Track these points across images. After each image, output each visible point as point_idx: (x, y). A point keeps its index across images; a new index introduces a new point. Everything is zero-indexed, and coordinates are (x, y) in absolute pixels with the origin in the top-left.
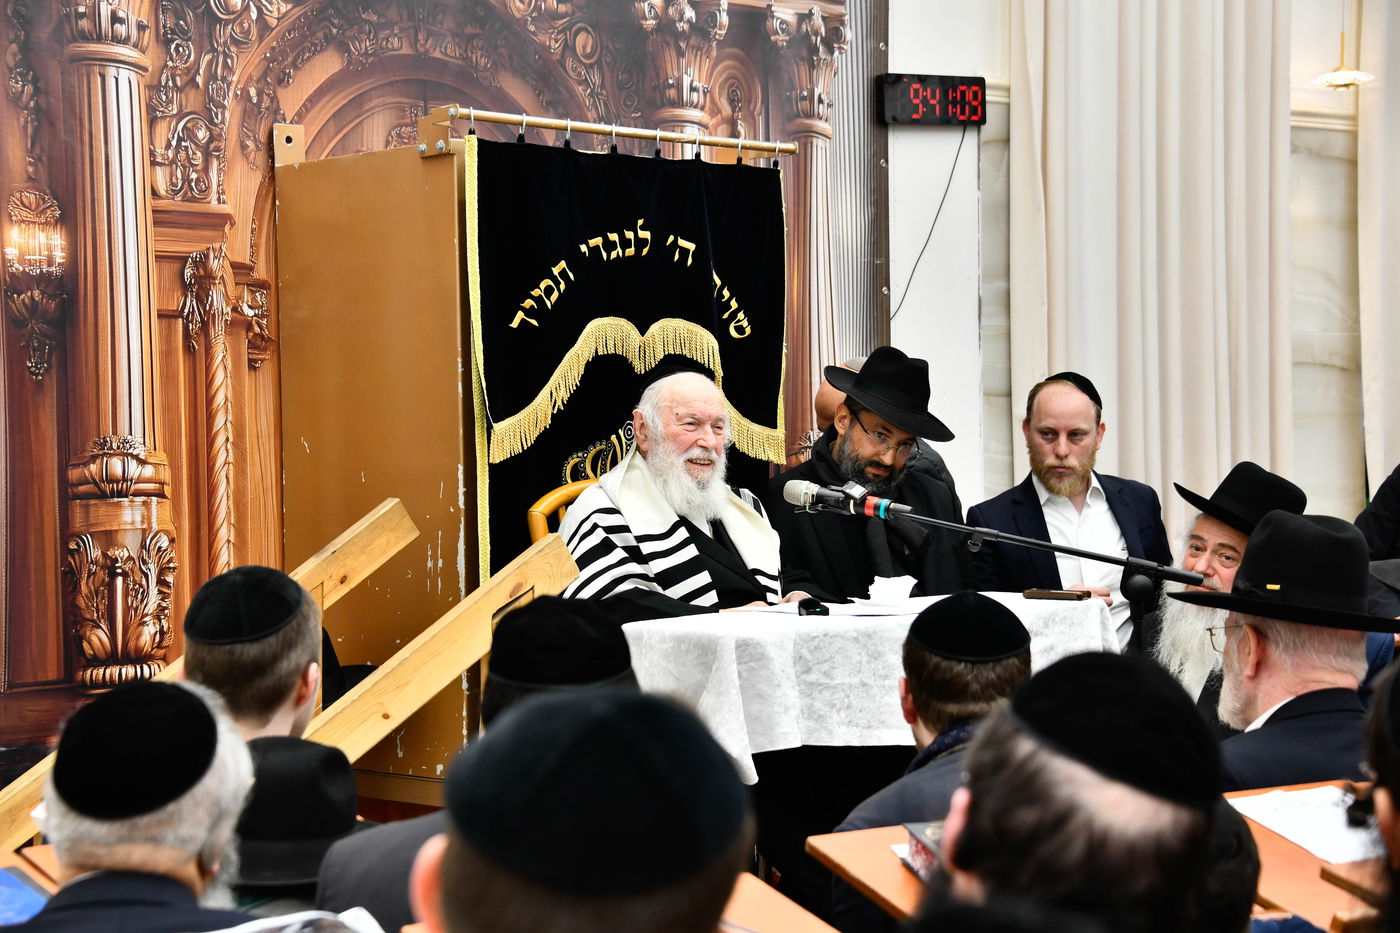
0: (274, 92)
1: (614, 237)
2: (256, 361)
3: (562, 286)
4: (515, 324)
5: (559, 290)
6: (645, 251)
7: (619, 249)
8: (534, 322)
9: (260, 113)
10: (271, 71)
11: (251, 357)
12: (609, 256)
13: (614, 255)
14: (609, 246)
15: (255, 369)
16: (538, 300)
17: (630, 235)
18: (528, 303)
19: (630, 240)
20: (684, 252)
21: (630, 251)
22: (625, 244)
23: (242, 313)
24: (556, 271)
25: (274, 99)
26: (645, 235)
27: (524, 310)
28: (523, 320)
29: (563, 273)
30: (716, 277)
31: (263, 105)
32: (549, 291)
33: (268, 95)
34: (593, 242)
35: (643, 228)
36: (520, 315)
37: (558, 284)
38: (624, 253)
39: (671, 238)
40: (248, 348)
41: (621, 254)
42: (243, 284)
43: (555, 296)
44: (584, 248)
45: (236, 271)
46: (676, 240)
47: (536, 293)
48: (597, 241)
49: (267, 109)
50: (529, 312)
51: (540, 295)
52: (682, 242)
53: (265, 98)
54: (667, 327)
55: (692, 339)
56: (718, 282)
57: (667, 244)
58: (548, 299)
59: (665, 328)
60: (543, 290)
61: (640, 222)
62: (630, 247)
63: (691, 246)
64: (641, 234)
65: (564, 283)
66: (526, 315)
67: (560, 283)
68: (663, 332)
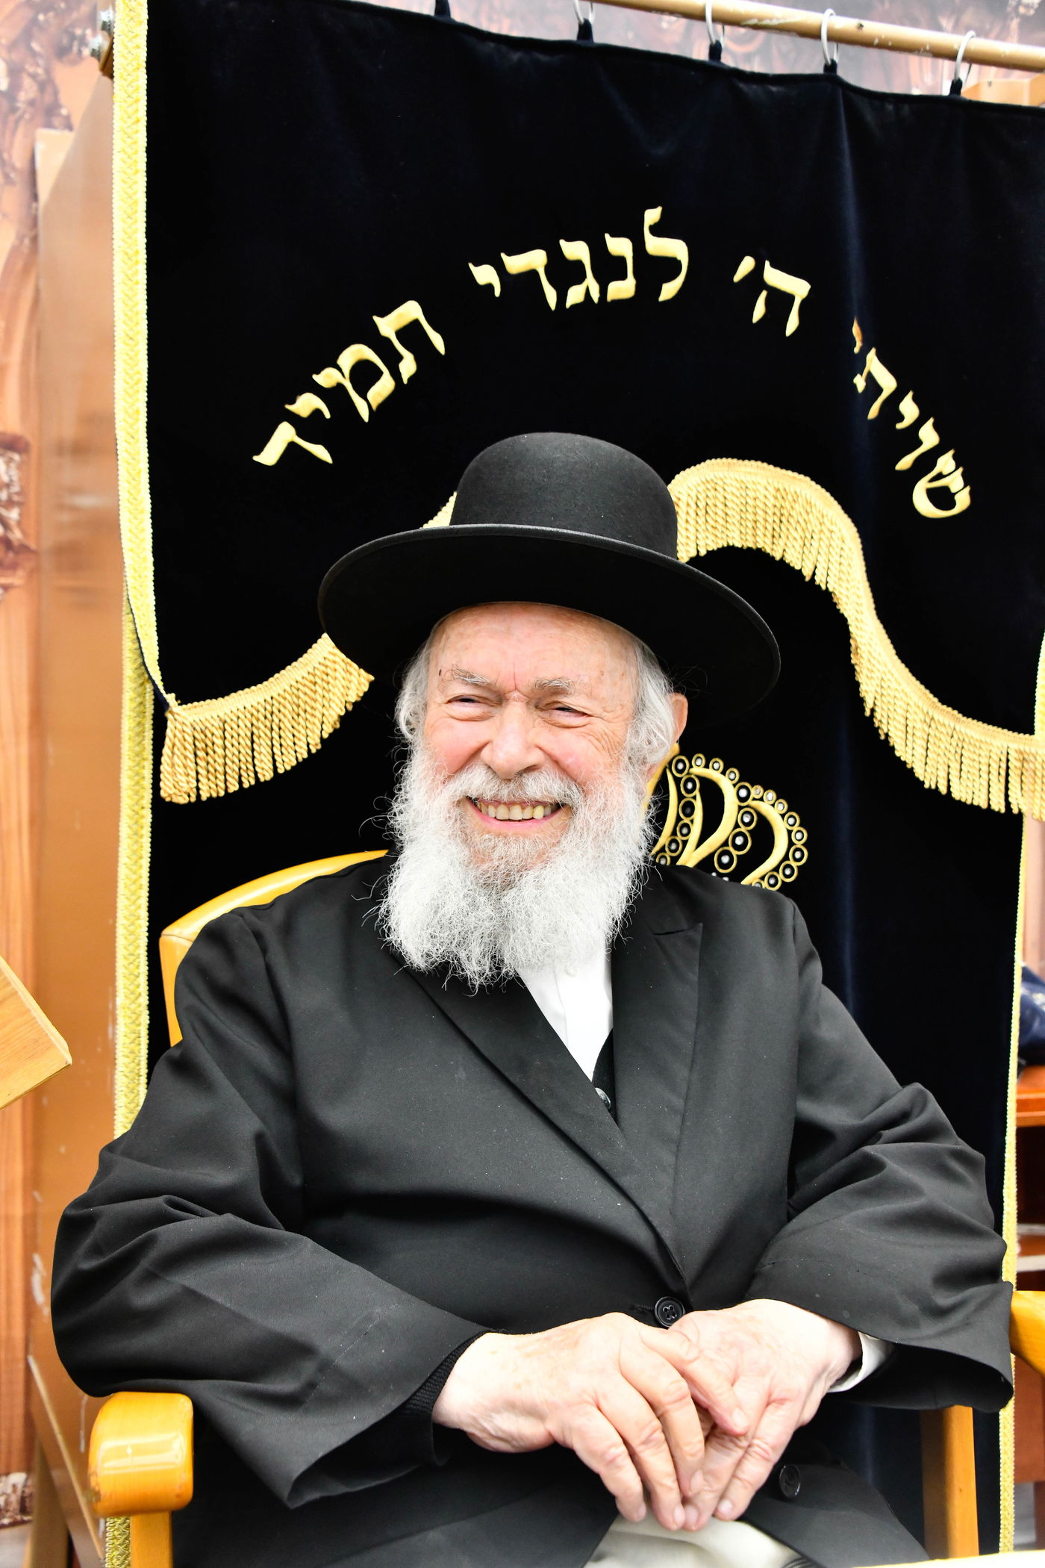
0: (48, 71)
1: (576, 250)
3: (408, 366)
4: (270, 455)
5: (396, 374)
6: (669, 290)
7: (591, 283)
8: (321, 452)
9: (13, 110)
10: (41, 28)
12: (562, 297)
13: (575, 295)
14: (565, 273)
16: (334, 396)
17: (619, 246)
18: (306, 404)
19: (623, 259)
20: (780, 301)
21: (623, 289)
22: (608, 268)
24: (388, 326)
25: (46, 84)
26: (676, 249)
27: (294, 420)
28: (292, 446)
29: (411, 334)
30: (874, 363)
31: (23, 96)
32: (364, 376)
33: (33, 76)
34: (516, 264)
35: (657, 230)
36: (284, 434)
37: (393, 361)
38: (603, 291)
39: (747, 264)
41: (595, 296)
43: (383, 388)
44: (484, 274)
46: (758, 270)
47: (327, 378)
48: (535, 260)
49: (32, 103)
50: (308, 427)
51: (340, 387)
52: (775, 277)
53: (27, 82)
54: (726, 481)
55: (784, 511)
56: (888, 383)
57: (737, 278)
58: (364, 396)
59: (720, 483)
60: (347, 372)
61: (652, 216)
62: (623, 276)
63: (798, 288)
64: (656, 246)
65: (416, 359)
66: (299, 434)
67: (400, 358)
68: (713, 492)
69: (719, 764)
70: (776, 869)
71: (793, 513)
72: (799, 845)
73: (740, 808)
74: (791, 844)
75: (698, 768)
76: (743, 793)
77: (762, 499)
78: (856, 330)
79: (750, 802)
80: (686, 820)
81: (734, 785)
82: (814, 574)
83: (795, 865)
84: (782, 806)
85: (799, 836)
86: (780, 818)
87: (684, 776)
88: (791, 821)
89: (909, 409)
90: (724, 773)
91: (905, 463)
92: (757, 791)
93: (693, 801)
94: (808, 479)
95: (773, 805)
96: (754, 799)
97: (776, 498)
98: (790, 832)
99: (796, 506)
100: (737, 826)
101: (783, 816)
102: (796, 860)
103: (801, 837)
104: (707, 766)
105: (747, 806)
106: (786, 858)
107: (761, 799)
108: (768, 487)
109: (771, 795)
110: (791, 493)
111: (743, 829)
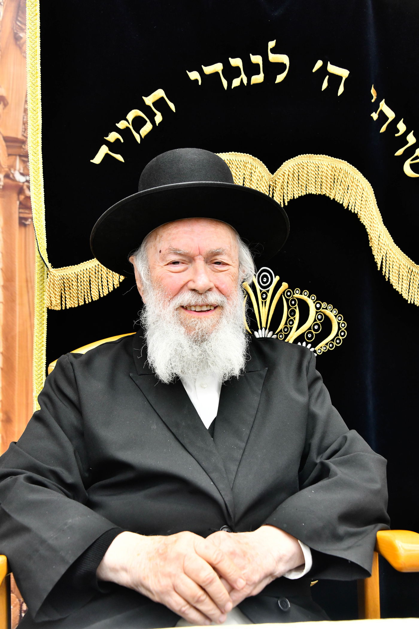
1: (237, 62)
2: (26, 219)
3: (159, 118)
4: (97, 160)
5: (153, 122)
6: (280, 78)
7: (243, 76)
8: (119, 157)
11: (22, 215)
12: (230, 84)
13: (236, 83)
14: (231, 73)
15: (25, 225)
16: (125, 133)
17: (256, 59)
18: (113, 137)
19: (258, 65)
20: (335, 80)
21: (259, 79)
22: (251, 69)
23: (14, 180)
24: (149, 101)
26: (284, 59)
27: (108, 144)
28: (107, 155)
29: (160, 104)
30: (383, 106)
32: (138, 123)
34: (208, 70)
35: (274, 51)
36: (104, 150)
37: (151, 116)
38: (249, 80)
39: (319, 64)
40: (20, 208)
41: (245, 82)
42: (16, 155)
43: (147, 128)
44: (194, 75)
45: (9, 144)
46: (325, 66)
47: (122, 125)
48: (218, 67)
50: (114, 147)
51: (128, 128)
52: (332, 69)
54: (308, 164)
55: (335, 177)
56: (391, 115)
57: (314, 70)
58: (138, 132)
59: (305, 165)
60: (130, 122)
61: (272, 44)
62: (258, 73)
63: (344, 73)
64: (273, 58)
65: (162, 115)
66: (110, 150)
67: (155, 115)
68: (302, 169)
69: (307, 292)
70: (333, 340)
71: (339, 178)
72: (343, 329)
73: (317, 312)
74: (339, 329)
75: (297, 295)
76: (318, 306)
77: (325, 171)
78: (373, 92)
79: (321, 310)
80: (292, 318)
81: (314, 302)
82: (348, 206)
83: (341, 338)
84: (335, 311)
85: (343, 325)
86: (334, 317)
87: (290, 298)
88: (340, 318)
89: (402, 127)
90: (309, 297)
91: (400, 152)
92: (324, 305)
93: (295, 309)
94: (346, 162)
95: (331, 311)
96: (323, 309)
97: (332, 171)
98: (339, 323)
99: (341, 174)
100: (315, 320)
101: (336, 316)
102: (342, 336)
103: (344, 326)
104: (301, 294)
105: (320, 312)
106: (337, 335)
107: (326, 309)
108: (328, 166)
109: (330, 307)
110: (338, 168)
111: (318, 322)
